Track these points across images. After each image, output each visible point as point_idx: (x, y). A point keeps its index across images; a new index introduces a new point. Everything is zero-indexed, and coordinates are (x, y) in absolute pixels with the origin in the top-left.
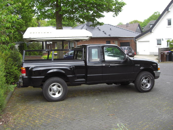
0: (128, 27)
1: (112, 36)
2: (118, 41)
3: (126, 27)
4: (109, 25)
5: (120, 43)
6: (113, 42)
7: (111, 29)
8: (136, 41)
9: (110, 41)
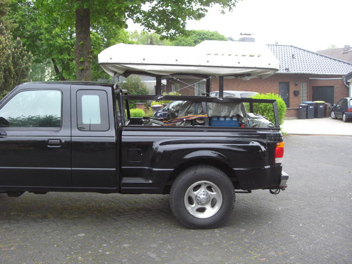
0: (347, 53)
1: (292, 71)
2: (307, 82)
3: (344, 53)
4: (291, 46)
5: (313, 87)
6: (296, 85)
7: (293, 55)
8: (348, 83)
9: (288, 82)
